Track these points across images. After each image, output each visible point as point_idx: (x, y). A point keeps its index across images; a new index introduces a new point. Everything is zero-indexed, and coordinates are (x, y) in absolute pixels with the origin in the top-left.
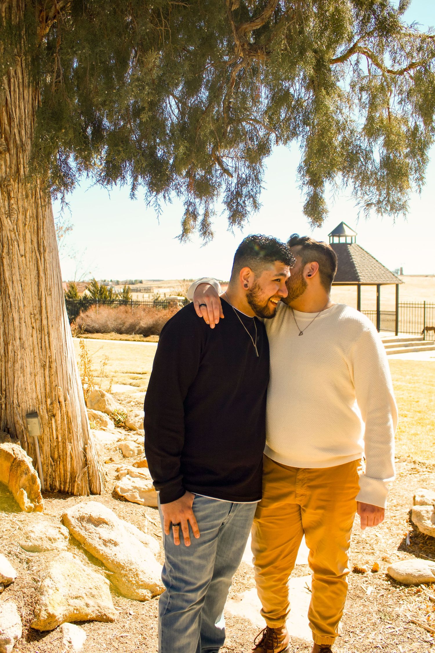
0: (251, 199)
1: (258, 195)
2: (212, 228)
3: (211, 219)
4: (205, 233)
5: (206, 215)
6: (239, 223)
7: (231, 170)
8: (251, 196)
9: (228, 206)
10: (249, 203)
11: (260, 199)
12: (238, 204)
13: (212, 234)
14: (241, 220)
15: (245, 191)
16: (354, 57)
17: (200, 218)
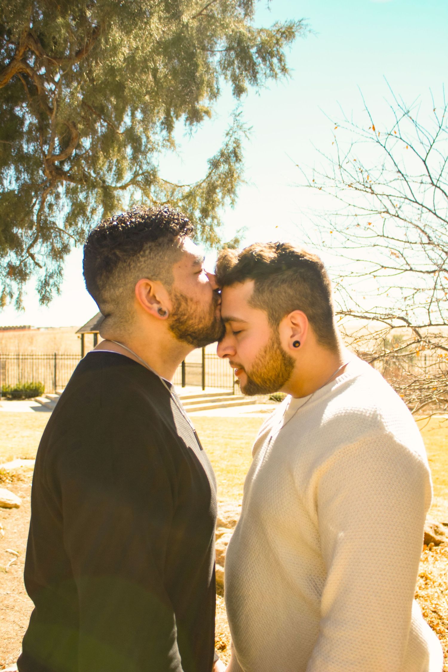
0: (56, 287)
1: (60, 285)
2: (23, 304)
3: (22, 298)
4: (19, 308)
5: (20, 294)
6: (47, 305)
7: (42, 264)
8: (55, 285)
9: (39, 292)
10: (54, 290)
11: (61, 287)
12: (46, 291)
13: (24, 310)
14: (48, 303)
15: (51, 281)
16: (131, 187)
17: (15, 296)
